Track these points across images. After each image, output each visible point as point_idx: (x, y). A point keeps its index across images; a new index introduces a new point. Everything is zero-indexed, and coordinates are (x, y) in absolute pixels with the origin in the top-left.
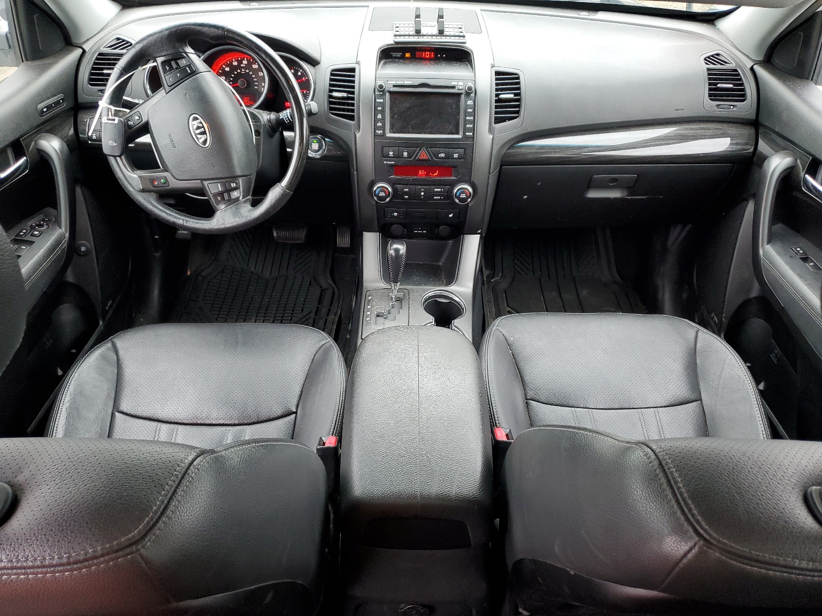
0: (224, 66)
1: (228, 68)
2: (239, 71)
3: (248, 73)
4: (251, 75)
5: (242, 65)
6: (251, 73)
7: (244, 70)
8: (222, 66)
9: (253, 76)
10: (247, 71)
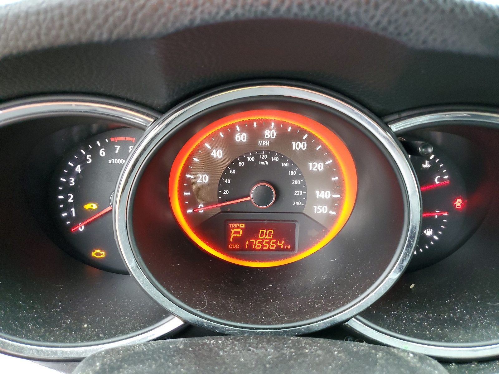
0: (207, 145)
1: (220, 151)
2: (251, 159)
3: (278, 164)
4: (287, 169)
5: (261, 143)
6: (285, 165)
7: (265, 157)
8: (200, 146)
9: (292, 173)
10: (276, 159)
